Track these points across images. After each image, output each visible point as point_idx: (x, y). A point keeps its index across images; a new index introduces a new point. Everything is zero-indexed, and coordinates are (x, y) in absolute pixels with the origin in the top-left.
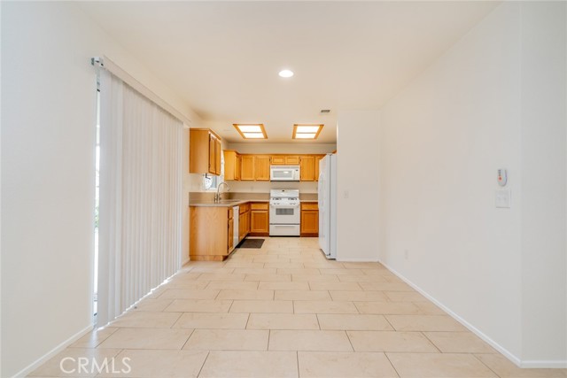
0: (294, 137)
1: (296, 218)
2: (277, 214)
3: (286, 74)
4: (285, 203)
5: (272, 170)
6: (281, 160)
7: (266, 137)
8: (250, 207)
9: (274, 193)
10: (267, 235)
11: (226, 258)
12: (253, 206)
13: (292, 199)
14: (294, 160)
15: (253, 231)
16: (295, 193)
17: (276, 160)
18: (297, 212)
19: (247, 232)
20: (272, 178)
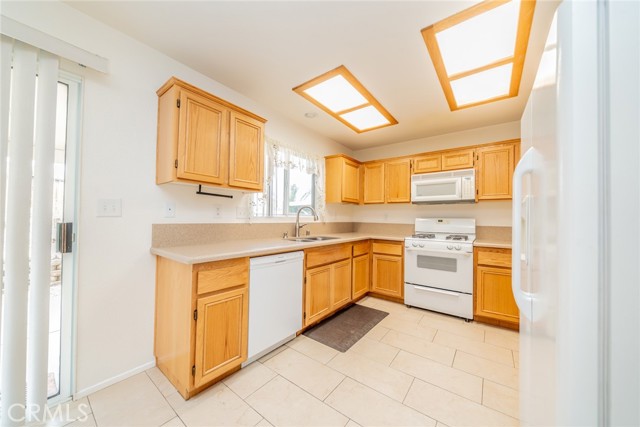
0: (453, 107)
1: (463, 278)
2: (419, 265)
4: (439, 246)
5: (414, 184)
6: (433, 164)
7: (394, 122)
8: (370, 247)
9: (421, 225)
10: (400, 301)
12: (376, 248)
13: (458, 238)
14: (463, 160)
15: (374, 289)
16: (468, 227)
17: (424, 165)
18: (466, 268)
19: (366, 290)
20: (415, 198)
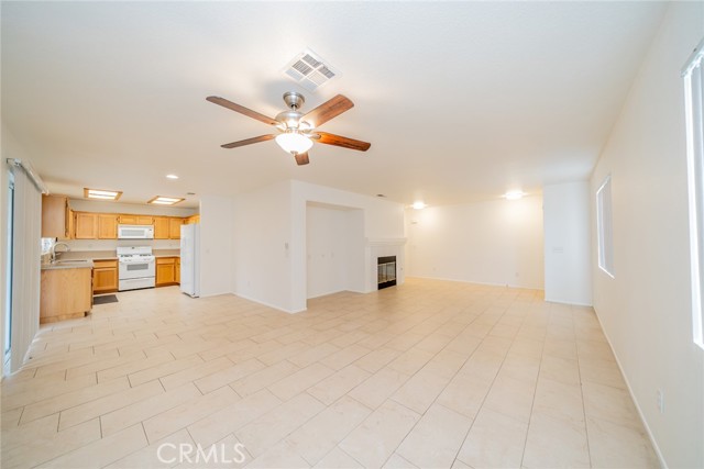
0: (149, 202)
1: (150, 272)
2: (127, 270)
3: (172, 177)
4: (137, 259)
5: (120, 230)
6: (131, 220)
9: (121, 251)
10: (117, 290)
11: (86, 314)
12: (97, 265)
13: (145, 255)
14: (147, 220)
16: (149, 250)
17: (125, 220)
18: (152, 268)
20: (120, 237)
